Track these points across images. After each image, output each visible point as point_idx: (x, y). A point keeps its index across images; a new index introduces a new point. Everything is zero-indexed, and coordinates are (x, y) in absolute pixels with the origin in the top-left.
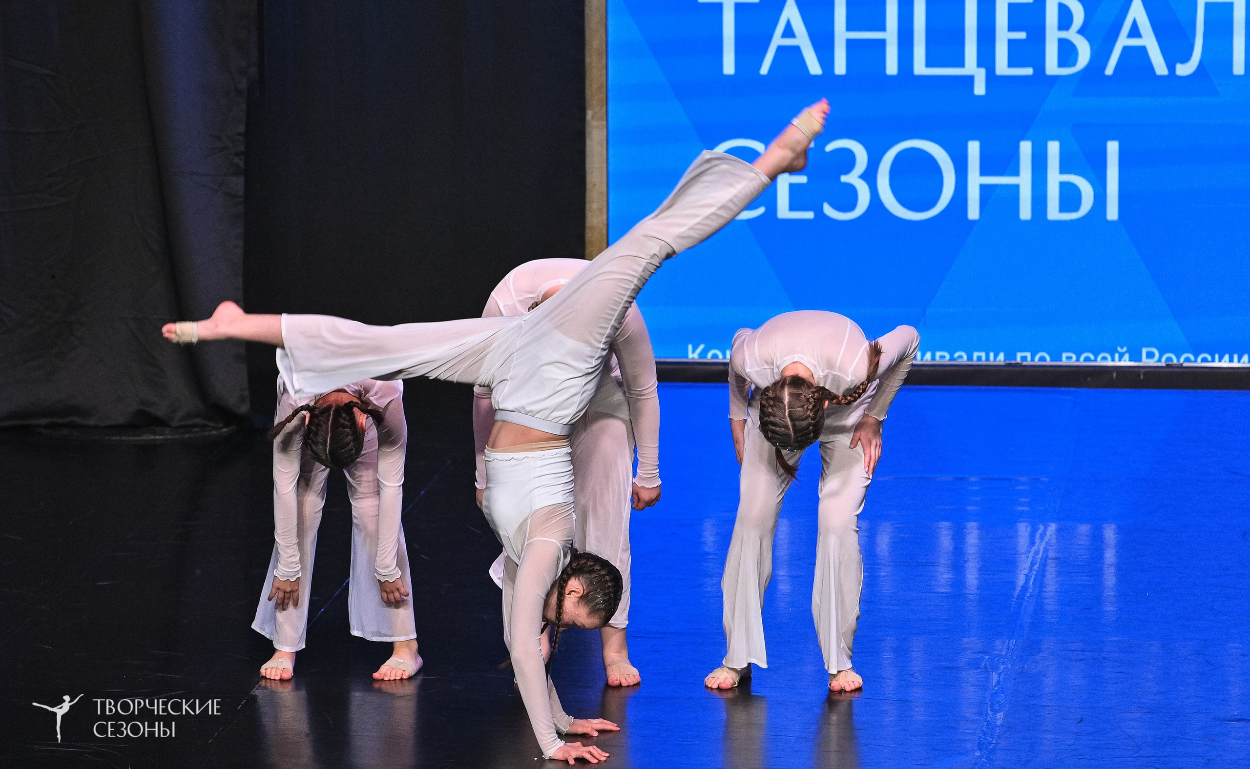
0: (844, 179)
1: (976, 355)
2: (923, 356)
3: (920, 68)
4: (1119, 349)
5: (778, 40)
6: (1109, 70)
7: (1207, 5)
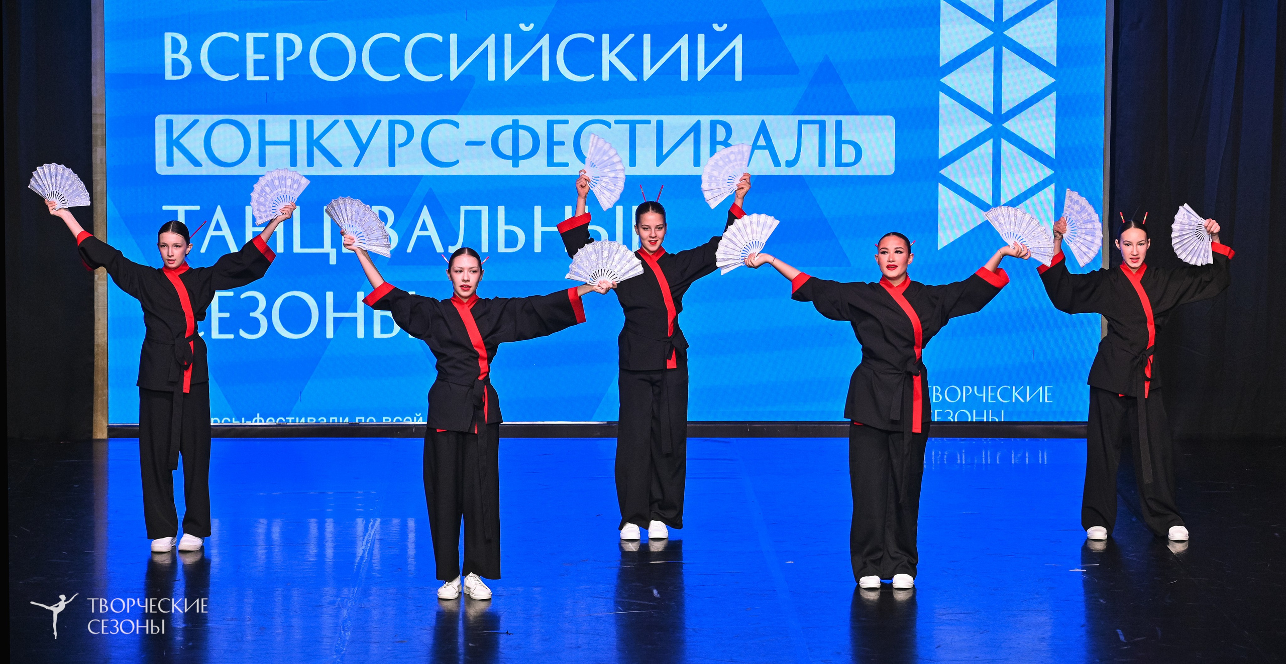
0: (252, 314)
1: (331, 419)
2: (300, 420)
3: (297, 248)
4: (416, 414)
5: (211, 232)
6: (409, 250)
7: (466, 211)
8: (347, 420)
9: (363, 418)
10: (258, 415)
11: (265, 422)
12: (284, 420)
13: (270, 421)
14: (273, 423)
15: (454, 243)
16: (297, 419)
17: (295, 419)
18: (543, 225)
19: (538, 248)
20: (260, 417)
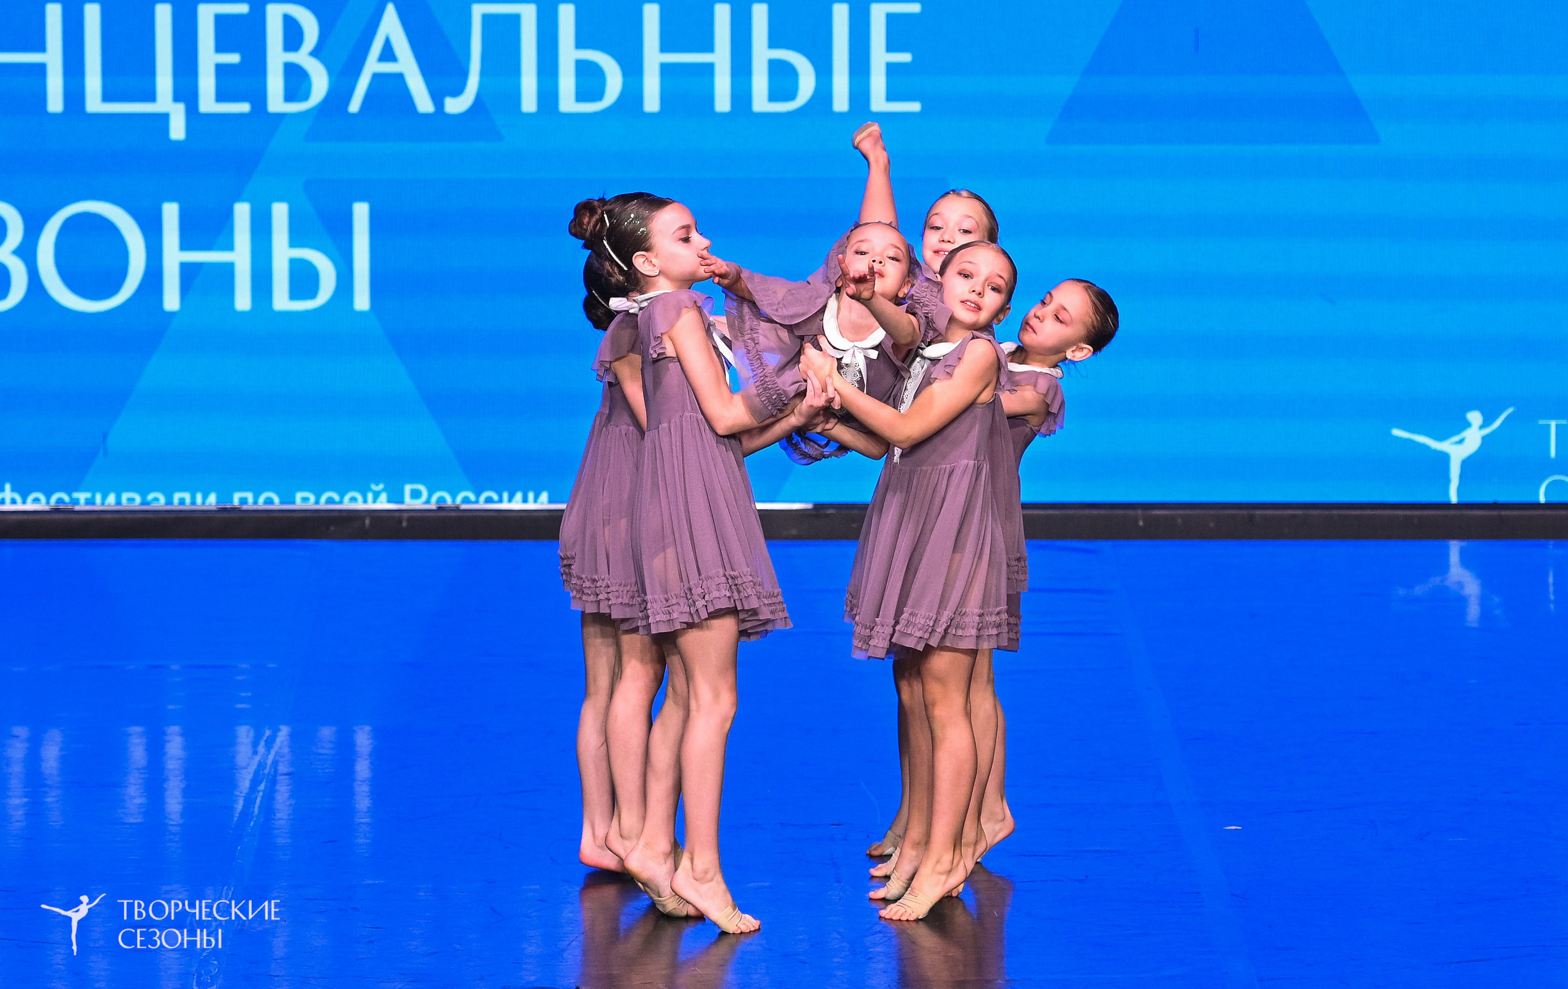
1: (177, 496)
2: (104, 500)
6: (355, 107)
7: (487, 19)
8: (212, 500)
9: (249, 496)
10: (8, 487)
11: (24, 502)
12: (66, 498)
13: (36, 503)
14: (42, 506)
15: (458, 92)
16: (98, 498)
17: (93, 497)
18: (665, 48)
19: (652, 102)
20: (13, 490)
